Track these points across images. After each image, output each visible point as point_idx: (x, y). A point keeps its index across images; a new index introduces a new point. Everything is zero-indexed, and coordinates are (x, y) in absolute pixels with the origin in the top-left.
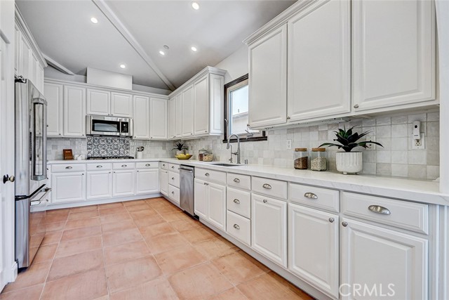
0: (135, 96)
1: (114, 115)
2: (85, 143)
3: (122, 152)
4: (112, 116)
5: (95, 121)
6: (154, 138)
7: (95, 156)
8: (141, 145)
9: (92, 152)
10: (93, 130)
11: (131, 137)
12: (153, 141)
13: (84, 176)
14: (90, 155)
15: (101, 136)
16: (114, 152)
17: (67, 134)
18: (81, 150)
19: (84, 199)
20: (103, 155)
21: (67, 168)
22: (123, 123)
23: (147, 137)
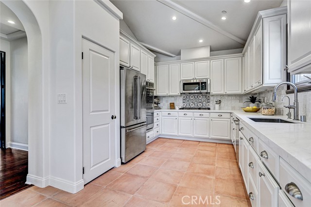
0: (212, 61)
1: (197, 78)
2: (182, 98)
3: (205, 105)
4: (195, 79)
5: (184, 84)
6: (228, 92)
7: (187, 107)
8: (219, 99)
9: (185, 105)
10: (184, 90)
11: (210, 93)
12: (229, 95)
13: (177, 120)
14: (184, 106)
15: (190, 93)
16: (199, 105)
17: (171, 94)
18: (179, 103)
19: (176, 134)
20: (192, 107)
21: (169, 114)
22: (202, 83)
23: (222, 92)
